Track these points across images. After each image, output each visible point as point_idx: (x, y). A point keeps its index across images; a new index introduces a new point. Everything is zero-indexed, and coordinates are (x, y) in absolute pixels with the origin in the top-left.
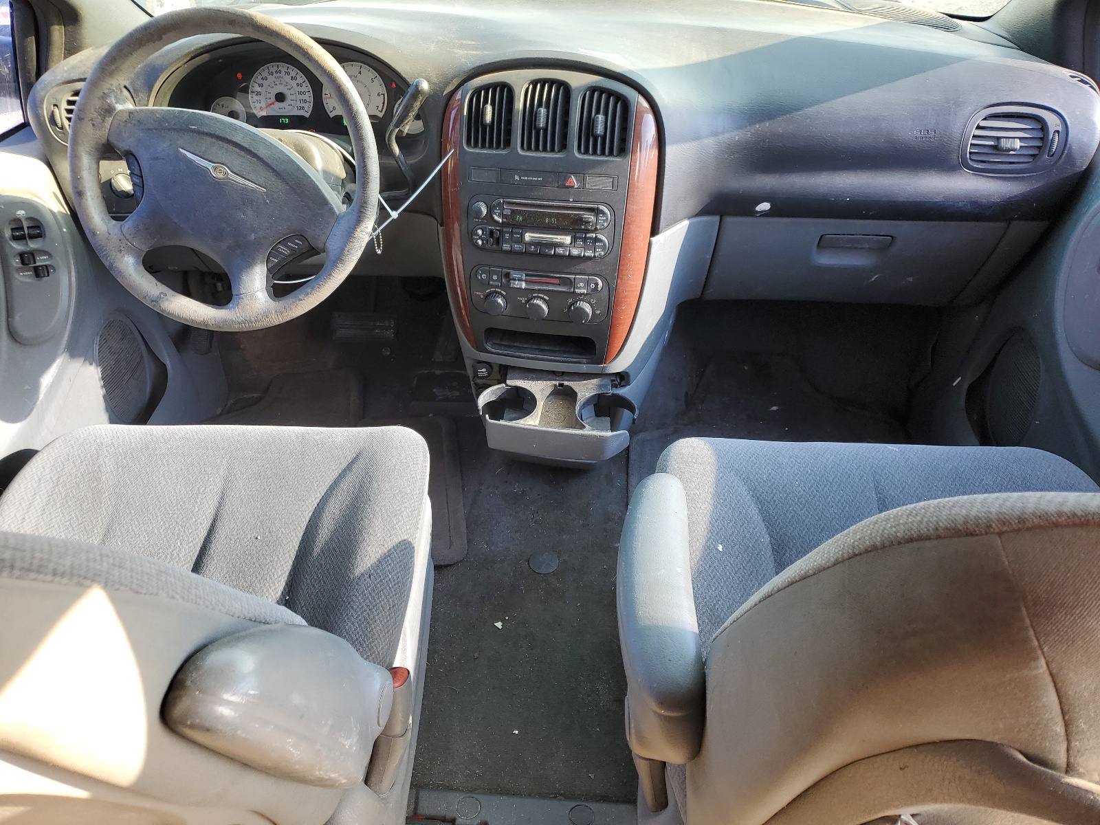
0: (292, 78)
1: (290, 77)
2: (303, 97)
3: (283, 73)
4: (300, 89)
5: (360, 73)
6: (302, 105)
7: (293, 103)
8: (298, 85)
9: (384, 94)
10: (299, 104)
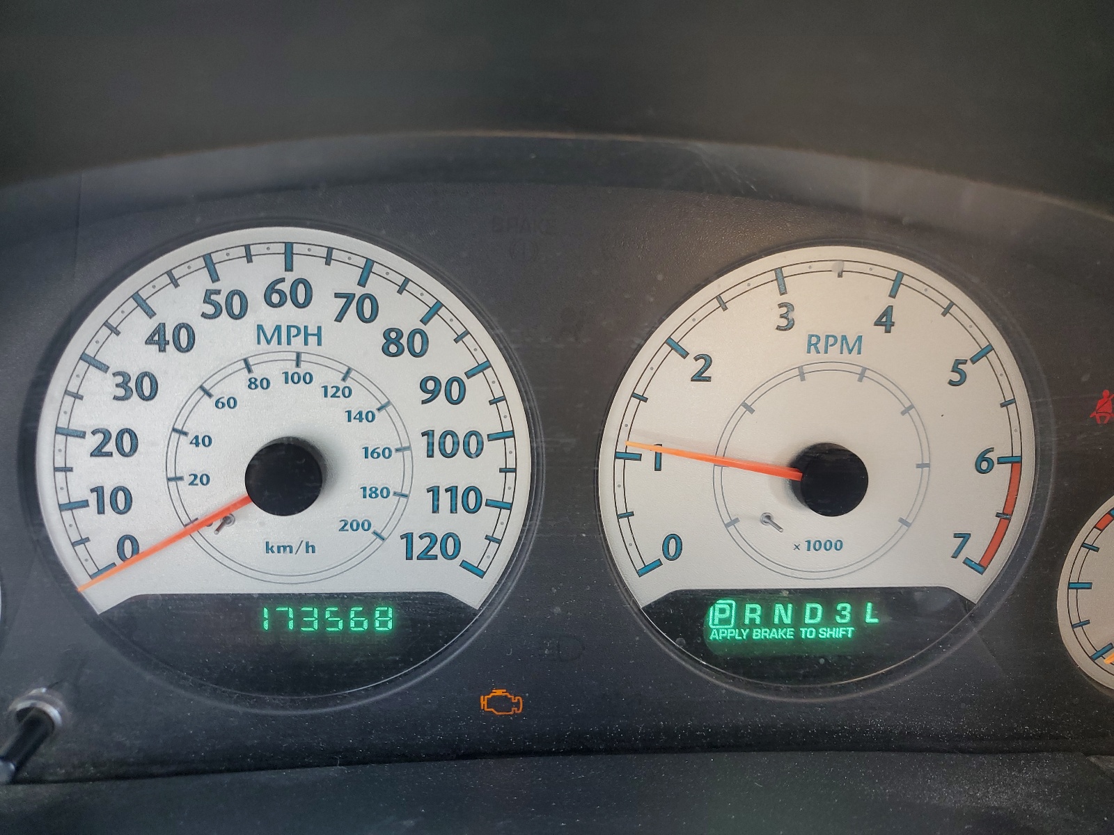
0: (393, 343)
1: (374, 334)
2: (459, 472)
3: (323, 308)
4: (441, 416)
5: (885, 321)
6: (443, 523)
7: (378, 511)
8: (431, 388)
9: (1015, 462)
10: (419, 518)
